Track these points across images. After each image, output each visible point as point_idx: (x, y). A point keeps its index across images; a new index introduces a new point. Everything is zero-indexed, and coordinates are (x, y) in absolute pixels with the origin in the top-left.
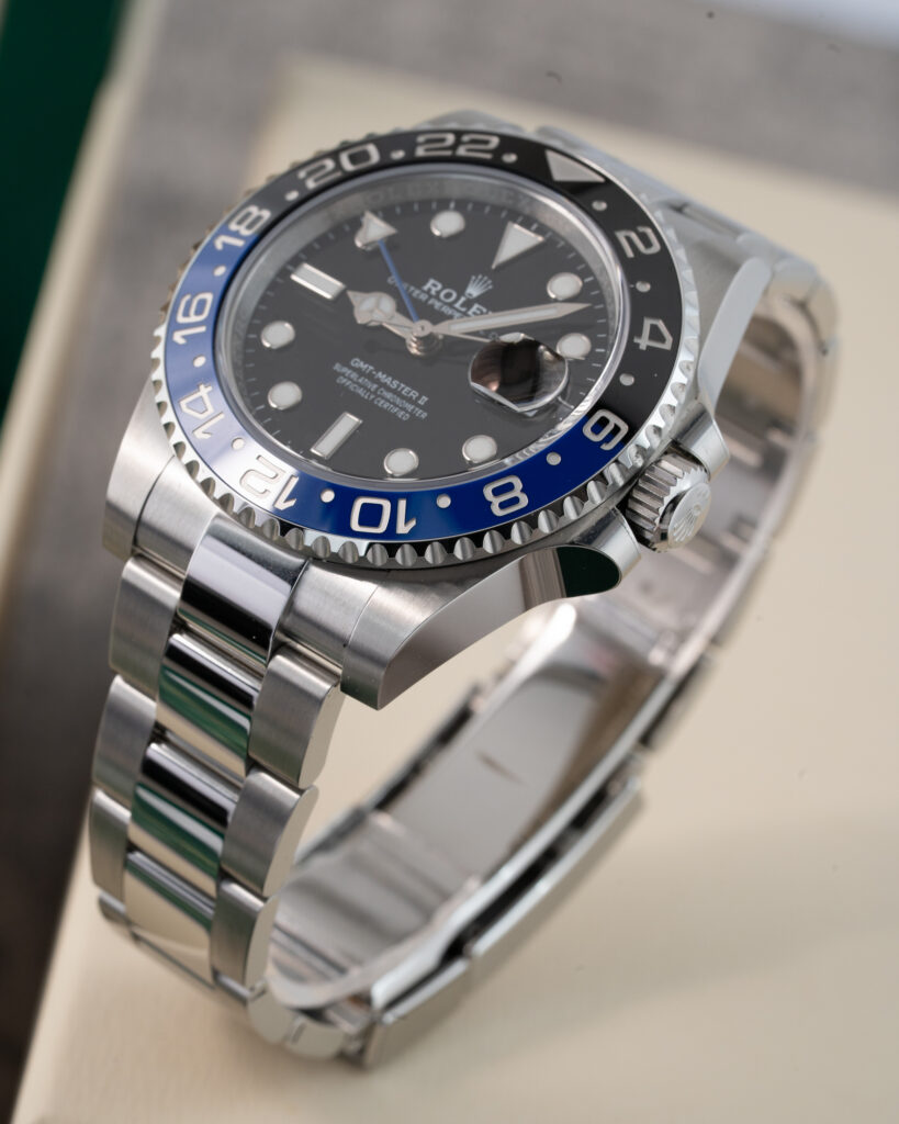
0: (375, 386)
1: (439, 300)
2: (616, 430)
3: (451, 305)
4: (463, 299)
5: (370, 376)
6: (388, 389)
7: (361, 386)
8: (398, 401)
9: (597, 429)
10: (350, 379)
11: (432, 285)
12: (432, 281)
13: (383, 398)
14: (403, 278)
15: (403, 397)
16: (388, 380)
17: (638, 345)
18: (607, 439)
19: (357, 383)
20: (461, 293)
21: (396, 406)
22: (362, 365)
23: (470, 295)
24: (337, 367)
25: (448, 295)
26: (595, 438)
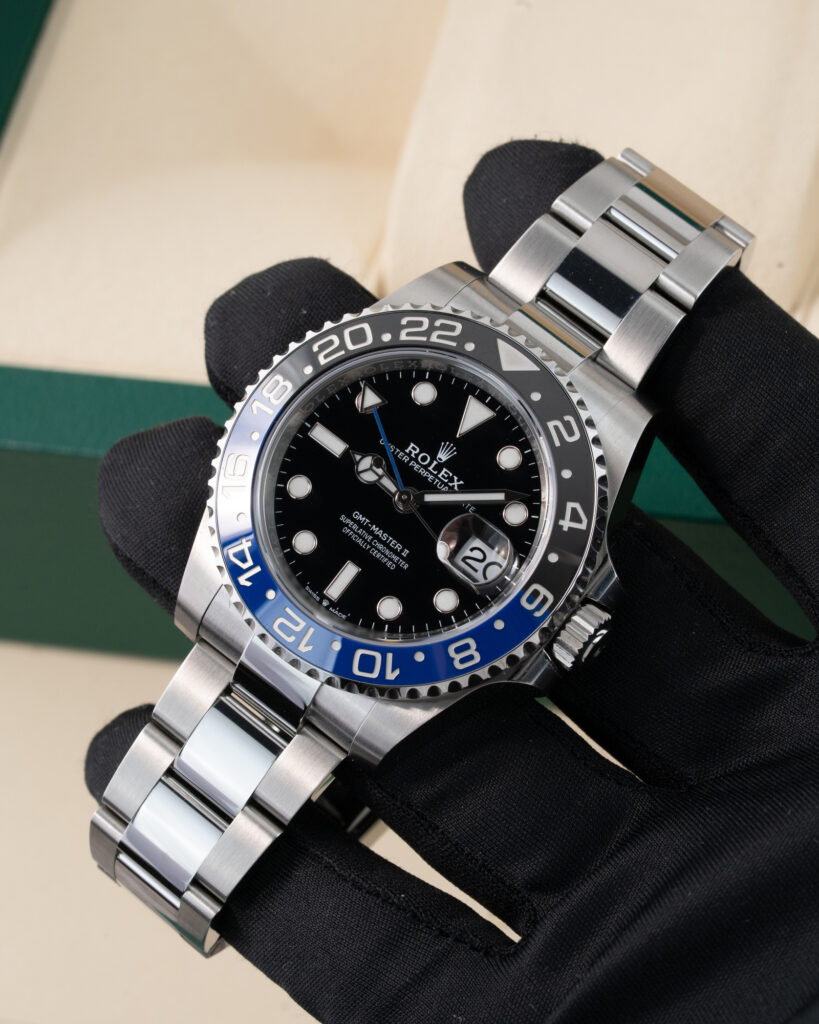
0: (371, 537)
1: (418, 463)
2: (545, 599)
3: (426, 467)
4: (435, 463)
5: (367, 528)
6: (380, 541)
7: (361, 537)
8: (387, 552)
9: (530, 600)
10: (352, 530)
11: (412, 448)
12: (412, 445)
13: (376, 549)
14: (391, 440)
15: (391, 549)
16: (380, 533)
17: (562, 526)
18: (538, 608)
19: (358, 534)
20: (434, 458)
21: (386, 557)
22: (360, 518)
23: (440, 459)
24: (343, 518)
25: (424, 459)
26: (530, 607)
